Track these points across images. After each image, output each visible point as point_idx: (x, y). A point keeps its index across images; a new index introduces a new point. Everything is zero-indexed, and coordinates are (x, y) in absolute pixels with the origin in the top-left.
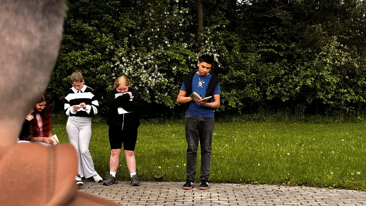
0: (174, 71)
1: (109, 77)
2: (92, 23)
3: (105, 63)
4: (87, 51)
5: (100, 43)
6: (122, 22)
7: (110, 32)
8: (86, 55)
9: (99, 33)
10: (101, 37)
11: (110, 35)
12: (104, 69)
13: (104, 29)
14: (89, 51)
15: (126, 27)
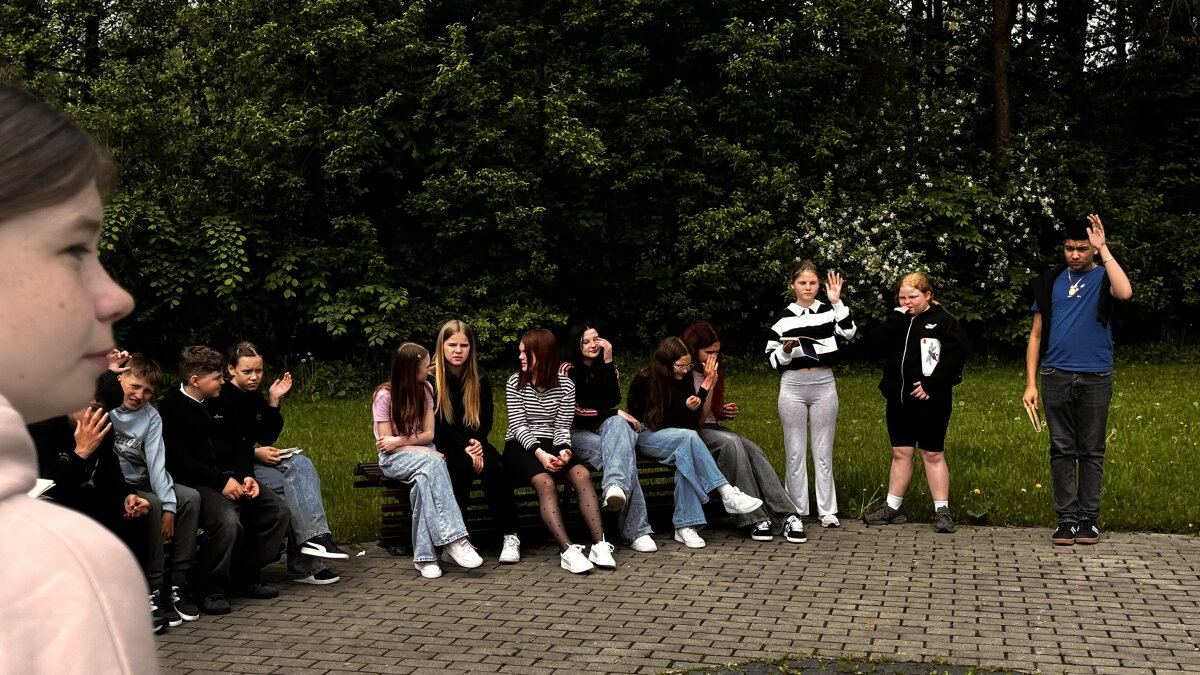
0: (943, 244)
1: (788, 267)
2: (748, 141)
3: (780, 234)
4: (739, 207)
5: (767, 186)
6: (819, 136)
7: (790, 160)
8: (737, 217)
9: (765, 164)
10: (770, 174)
11: (791, 166)
12: (777, 247)
13: (777, 155)
14: (743, 206)
15: (827, 146)
